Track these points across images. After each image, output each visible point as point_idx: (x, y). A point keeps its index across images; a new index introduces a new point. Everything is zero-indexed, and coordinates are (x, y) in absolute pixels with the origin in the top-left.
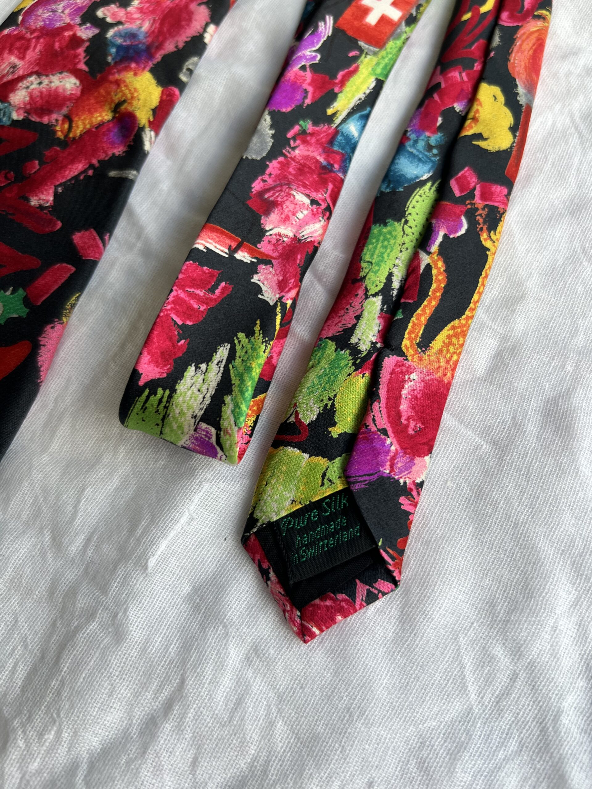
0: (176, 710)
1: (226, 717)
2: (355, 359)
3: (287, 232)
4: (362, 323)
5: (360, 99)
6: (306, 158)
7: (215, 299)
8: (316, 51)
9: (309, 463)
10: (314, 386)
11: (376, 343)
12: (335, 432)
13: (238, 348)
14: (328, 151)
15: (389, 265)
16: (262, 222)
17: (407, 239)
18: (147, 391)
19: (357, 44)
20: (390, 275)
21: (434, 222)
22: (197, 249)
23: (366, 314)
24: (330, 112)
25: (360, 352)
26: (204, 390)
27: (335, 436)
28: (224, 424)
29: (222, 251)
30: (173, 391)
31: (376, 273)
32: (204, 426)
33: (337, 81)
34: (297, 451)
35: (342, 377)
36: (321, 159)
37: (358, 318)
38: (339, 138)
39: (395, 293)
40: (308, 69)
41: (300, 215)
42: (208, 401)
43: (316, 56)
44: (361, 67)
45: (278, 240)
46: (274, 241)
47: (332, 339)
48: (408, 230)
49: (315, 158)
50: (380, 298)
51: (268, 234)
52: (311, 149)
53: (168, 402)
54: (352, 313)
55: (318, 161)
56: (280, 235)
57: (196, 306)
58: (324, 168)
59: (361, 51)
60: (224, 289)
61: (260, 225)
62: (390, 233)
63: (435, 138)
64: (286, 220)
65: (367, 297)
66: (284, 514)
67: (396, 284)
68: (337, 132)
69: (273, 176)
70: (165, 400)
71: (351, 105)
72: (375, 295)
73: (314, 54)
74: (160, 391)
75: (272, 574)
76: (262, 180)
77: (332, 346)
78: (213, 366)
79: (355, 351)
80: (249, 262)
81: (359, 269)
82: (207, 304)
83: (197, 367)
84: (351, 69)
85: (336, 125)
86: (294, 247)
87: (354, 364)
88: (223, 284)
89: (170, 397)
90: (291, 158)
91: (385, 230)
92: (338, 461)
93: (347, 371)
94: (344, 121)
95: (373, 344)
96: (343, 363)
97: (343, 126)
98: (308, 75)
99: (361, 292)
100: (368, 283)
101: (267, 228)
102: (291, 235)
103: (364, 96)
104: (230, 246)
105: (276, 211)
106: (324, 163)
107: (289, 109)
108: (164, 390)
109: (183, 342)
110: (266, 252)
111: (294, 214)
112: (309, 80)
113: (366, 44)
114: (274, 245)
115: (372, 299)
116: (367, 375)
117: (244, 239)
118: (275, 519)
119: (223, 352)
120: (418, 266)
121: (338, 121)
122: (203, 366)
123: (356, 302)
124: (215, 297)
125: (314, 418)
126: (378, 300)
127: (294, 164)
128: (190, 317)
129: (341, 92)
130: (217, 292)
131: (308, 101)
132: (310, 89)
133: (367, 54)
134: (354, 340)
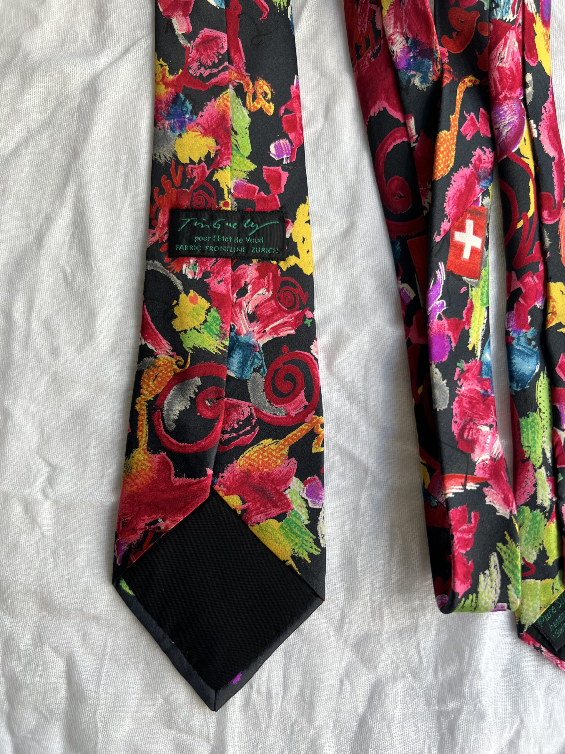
0: (523, 733)
1: (547, 725)
2: (545, 514)
3: (486, 456)
4: (539, 488)
5: (483, 330)
6: (470, 391)
7: (474, 526)
8: (441, 299)
9: (542, 585)
10: (527, 539)
11: (552, 498)
12: (550, 562)
13: (502, 554)
14: (481, 382)
15: (540, 444)
16: (472, 457)
17: (544, 422)
18: (464, 599)
19: (462, 279)
20: (543, 450)
21: (558, 405)
22: (450, 498)
23: (539, 482)
24: (470, 347)
25: (545, 508)
26: (494, 585)
27: (551, 564)
28: (511, 599)
29: (460, 489)
30: (477, 593)
31: (535, 452)
32: (500, 604)
33: (464, 320)
34: (533, 581)
35: (542, 528)
36: (478, 389)
37: (535, 485)
38: (484, 367)
39: (550, 460)
40: (443, 317)
41: (488, 441)
42: (499, 591)
43: (443, 303)
44: (473, 301)
45: (483, 465)
46: (482, 466)
47: (526, 504)
48: (543, 416)
49: (475, 390)
50: (543, 468)
51: (477, 464)
52: (471, 383)
53: (477, 600)
54: (530, 484)
55: (478, 392)
56: (483, 461)
57: (467, 537)
58: (483, 395)
59: (467, 285)
60: (475, 516)
61: (471, 460)
62: (533, 421)
63: (531, 333)
64: (483, 449)
65: (535, 471)
66: (538, 616)
67: (549, 455)
68: (481, 363)
69: (458, 415)
70: (474, 599)
71: (480, 338)
72: (540, 468)
73: (441, 301)
74: (471, 597)
75: (543, 649)
76: (454, 422)
77: (527, 509)
78: (492, 568)
79: (542, 509)
80: (476, 488)
81: (523, 453)
82: (472, 532)
83: (484, 574)
84: (468, 306)
85: (479, 357)
86: (495, 466)
87: (545, 517)
88: (473, 514)
89: (477, 597)
90: (462, 395)
91: (530, 420)
92: (557, 577)
93: (543, 523)
94: (482, 353)
95: (551, 500)
96: (538, 519)
97: (482, 357)
98: (444, 321)
99: (530, 468)
100: (532, 460)
101: (476, 460)
102: (489, 457)
103: (484, 326)
104: (462, 483)
105: (477, 446)
106: (482, 391)
107: (446, 357)
108: (472, 595)
109: (470, 562)
110: (481, 476)
111: (486, 443)
112: (447, 327)
113: (468, 278)
114: (482, 469)
115: (539, 470)
116: (555, 520)
117: (467, 473)
118: (535, 621)
119: (494, 559)
120: (560, 441)
121: (479, 354)
122: (487, 572)
123: (529, 475)
124: (473, 525)
125: (535, 558)
126: (543, 470)
127: (464, 399)
128: (467, 546)
129: (470, 328)
130: (473, 520)
131: (454, 345)
132: (450, 334)
133: (472, 287)
134: (539, 502)
